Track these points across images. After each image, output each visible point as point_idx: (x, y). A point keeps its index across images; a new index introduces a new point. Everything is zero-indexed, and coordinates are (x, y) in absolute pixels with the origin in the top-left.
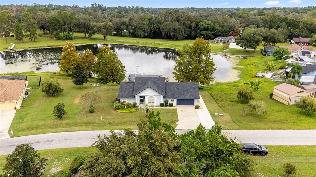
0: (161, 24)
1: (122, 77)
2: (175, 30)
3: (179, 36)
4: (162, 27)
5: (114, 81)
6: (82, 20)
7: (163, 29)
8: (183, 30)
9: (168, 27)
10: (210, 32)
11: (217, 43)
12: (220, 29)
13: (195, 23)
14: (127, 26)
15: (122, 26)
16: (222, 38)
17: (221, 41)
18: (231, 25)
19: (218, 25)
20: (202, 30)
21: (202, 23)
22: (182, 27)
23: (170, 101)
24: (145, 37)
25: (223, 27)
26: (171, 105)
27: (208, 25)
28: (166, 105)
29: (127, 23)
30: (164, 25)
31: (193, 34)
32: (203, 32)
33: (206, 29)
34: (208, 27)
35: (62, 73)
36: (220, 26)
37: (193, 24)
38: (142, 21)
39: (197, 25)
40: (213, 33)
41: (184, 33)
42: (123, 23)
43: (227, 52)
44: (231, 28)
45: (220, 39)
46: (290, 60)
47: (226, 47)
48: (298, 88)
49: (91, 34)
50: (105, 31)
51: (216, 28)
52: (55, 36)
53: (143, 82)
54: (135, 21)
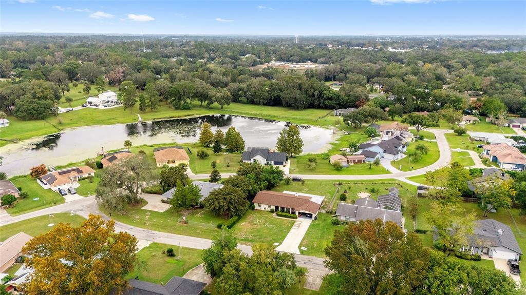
0: (282, 92)
1: (243, 148)
2: (295, 99)
3: (300, 105)
4: (282, 96)
5: (237, 151)
6: (200, 89)
7: (283, 98)
8: (305, 100)
9: (288, 96)
10: (333, 101)
11: (336, 116)
12: (346, 98)
13: (318, 91)
14: (245, 92)
15: (240, 93)
16: (341, 111)
17: (340, 114)
18: (357, 94)
19: (344, 94)
20: (325, 100)
21: (325, 92)
22: (303, 97)
23: (270, 163)
24: (264, 104)
25: (349, 96)
26: (270, 164)
27: (331, 95)
28: (268, 165)
29: (245, 89)
30: (285, 94)
31: (316, 103)
32: (326, 102)
33: (330, 99)
34: (332, 97)
35: (200, 145)
36: (346, 95)
37: (316, 93)
38: (261, 87)
39: (321, 94)
40: (337, 102)
41: (306, 102)
42: (240, 89)
43: (338, 127)
44: (357, 98)
45: (339, 111)
46: (378, 138)
47: (338, 122)
48: (343, 157)
49: (209, 104)
50: (223, 101)
51: (341, 98)
52: (174, 106)
53: (255, 151)
54: (254, 87)
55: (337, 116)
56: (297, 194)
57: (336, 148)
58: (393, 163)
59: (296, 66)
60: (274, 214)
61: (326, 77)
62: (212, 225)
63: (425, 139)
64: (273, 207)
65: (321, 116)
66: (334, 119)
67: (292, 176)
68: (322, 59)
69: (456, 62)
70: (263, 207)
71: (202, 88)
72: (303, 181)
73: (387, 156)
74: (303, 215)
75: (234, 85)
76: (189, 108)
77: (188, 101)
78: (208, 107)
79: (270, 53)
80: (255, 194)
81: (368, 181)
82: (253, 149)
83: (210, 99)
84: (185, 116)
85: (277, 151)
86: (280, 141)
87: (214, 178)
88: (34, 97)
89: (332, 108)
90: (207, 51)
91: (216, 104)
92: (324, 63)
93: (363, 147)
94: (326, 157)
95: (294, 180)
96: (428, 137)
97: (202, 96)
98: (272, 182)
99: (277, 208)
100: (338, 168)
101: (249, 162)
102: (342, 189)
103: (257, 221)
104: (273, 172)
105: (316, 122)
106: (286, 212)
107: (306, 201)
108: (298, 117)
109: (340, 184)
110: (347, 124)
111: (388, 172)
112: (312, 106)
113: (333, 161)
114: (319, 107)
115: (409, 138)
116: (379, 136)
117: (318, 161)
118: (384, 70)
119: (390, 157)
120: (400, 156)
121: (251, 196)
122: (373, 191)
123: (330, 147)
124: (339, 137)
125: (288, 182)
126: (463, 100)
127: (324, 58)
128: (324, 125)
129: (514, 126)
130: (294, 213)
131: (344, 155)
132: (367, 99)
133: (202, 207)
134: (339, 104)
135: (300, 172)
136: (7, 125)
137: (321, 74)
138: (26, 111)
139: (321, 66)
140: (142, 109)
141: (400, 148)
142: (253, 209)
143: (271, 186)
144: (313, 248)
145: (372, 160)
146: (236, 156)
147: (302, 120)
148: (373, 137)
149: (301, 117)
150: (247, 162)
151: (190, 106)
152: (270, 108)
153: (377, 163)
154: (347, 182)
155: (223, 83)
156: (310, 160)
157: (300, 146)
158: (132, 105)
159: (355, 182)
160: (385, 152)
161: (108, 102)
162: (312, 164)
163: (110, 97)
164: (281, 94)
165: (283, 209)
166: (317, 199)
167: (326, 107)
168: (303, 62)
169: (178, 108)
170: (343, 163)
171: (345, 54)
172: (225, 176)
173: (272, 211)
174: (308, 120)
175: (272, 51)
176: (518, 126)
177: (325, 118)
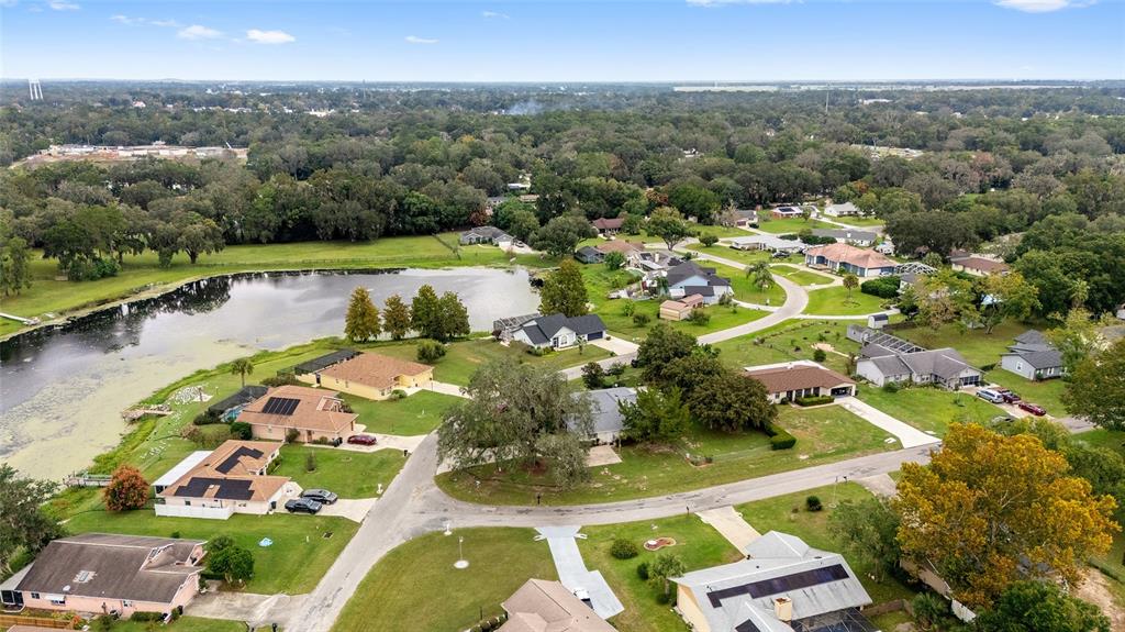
3: (371, 232)
10: (432, 218)
11: (470, 244)
12: (451, 208)
13: (393, 200)
17: (478, 239)
18: (470, 199)
19: (444, 202)
20: (414, 216)
21: (410, 200)
23: (583, 338)
24: (270, 242)
25: (453, 203)
26: (585, 341)
32: (420, 220)
33: (423, 212)
34: (426, 208)
37: (392, 203)
39: (401, 205)
44: (472, 206)
49: (167, 255)
51: (440, 208)
60: (793, 405)
64: (784, 395)
68: (189, 136)
76: (113, 273)
78: (167, 264)
89: (428, 231)
99: (790, 393)
106: (808, 396)
109: (762, 341)
151: (118, 266)
164: (314, 213)
167: (417, 231)
169: (84, 277)
173: (784, 403)
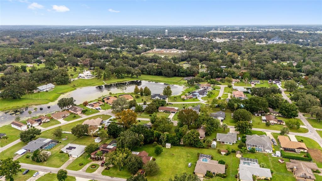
1: (151, 94)
2: (168, 73)
3: (170, 76)
5: (149, 95)
9: (165, 72)
15: (144, 70)
18: (194, 70)
21: (181, 70)
22: (171, 72)
23: (161, 99)
24: (155, 75)
27: (183, 71)
29: (146, 68)
31: (177, 74)
32: (181, 74)
33: (183, 73)
35: (135, 93)
36: (189, 71)
37: (177, 70)
39: (179, 70)
41: (173, 74)
42: (144, 68)
43: (185, 85)
44: (194, 72)
45: (186, 78)
46: (199, 89)
47: (185, 83)
48: (185, 96)
49: (132, 76)
50: (138, 75)
51: (187, 72)
52: (117, 77)
53: (156, 95)
54: (150, 68)
55: (185, 80)
56: (171, 107)
57: (184, 93)
58: (202, 98)
59: (167, 51)
60: (165, 113)
61: (182, 59)
62: (148, 115)
63: (216, 89)
64: (164, 111)
65: (179, 80)
66: (184, 81)
67: (169, 103)
68: (180, 47)
69: (244, 51)
70: (161, 111)
71: (128, 69)
72: (172, 104)
73: (200, 95)
74: (173, 112)
75: (141, 66)
76: (123, 78)
77: (123, 75)
78: (132, 77)
79: (153, 43)
80: (159, 107)
81: (192, 104)
82: (155, 94)
83: (132, 74)
84: (123, 81)
85: (163, 95)
86: (164, 91)
87: (145, 104)
88: (62, 75)
89: (184, 76)
90: (120, 43)
91: (135, 76)
92: (182, 49)
93: (193, 93)
94: (180, 96)
95: (170, 104)
96: (217, 89)
97: (128, 72)
98: (163, 104)
99: (165, 111)
100: (184, 100)
101: (154, 99)
102: (184, 106)
103: (160, 114)
104: (163, 101)
105: (176, 83)
106: (168, 112)
107: (174, 109)
108: (169, 81)
109: (184, 105)
110: (188, 84)
111: (200, 101)
112: (175, 76)
113: (182, 98)
114: (178, 76)
115: (210, 89)
116: (200, 88)
117: (177, 98)
118: (208, 57)
119: (201, 96)
120: (205, 96)
121: (158, 108)
122: (193, 106)
123: (182, 93)
124: (185, 89)
125: (168, 104)
126: (236, 73)
127: (181, 47)
128: (180, 84)
129: (252, 83)
130: (170, 112)
131: (186, 96)
132: (198, 73)
133: (143, 111)
134: (186, 75)
135: (171, 102)
136: (54, 87)
137: (179, 58)
138: (60, 81)
139: (180, 52)
140: (105, 79)
141: (205, 93)
142: (158, 111)
143: (163, 106)
144: (175, 119)
145: (195, 97)
146: (149, 97)
147: (171, 82)
148: (198, 89)
149: (171, 81)
150: (153, 99)
151: (124, 77)
152: (157, 77)
153: (196, 98)
154: (186, 104)
155: (135, 65)
156: (175, 98)
157: (171, 93)
158: (101, 77)
159: (188, 104)
160: (199, 94)
161: (87, 76)
162: (175, 99)
163: (88, 74)
164: (162, 71)
165: (167, 111)
166: (176, 108)
167: (181, 76)
168: (171, 49)
169: (119, 78)
170: (185, 98)
171: (192, 44)
172: (148, 103)
173: (164, 112)
174: (174, 82)
175: (154, 42)
176: (254, 84)
177: (181, 81)
